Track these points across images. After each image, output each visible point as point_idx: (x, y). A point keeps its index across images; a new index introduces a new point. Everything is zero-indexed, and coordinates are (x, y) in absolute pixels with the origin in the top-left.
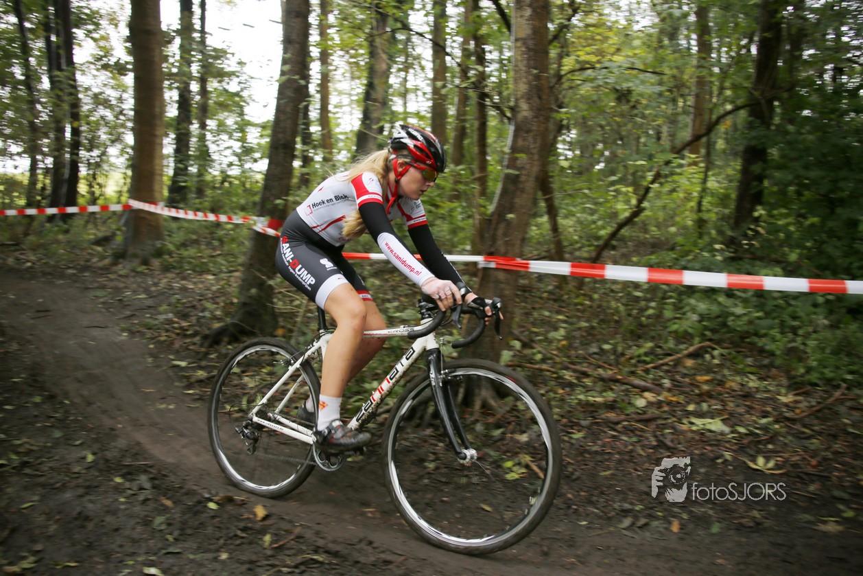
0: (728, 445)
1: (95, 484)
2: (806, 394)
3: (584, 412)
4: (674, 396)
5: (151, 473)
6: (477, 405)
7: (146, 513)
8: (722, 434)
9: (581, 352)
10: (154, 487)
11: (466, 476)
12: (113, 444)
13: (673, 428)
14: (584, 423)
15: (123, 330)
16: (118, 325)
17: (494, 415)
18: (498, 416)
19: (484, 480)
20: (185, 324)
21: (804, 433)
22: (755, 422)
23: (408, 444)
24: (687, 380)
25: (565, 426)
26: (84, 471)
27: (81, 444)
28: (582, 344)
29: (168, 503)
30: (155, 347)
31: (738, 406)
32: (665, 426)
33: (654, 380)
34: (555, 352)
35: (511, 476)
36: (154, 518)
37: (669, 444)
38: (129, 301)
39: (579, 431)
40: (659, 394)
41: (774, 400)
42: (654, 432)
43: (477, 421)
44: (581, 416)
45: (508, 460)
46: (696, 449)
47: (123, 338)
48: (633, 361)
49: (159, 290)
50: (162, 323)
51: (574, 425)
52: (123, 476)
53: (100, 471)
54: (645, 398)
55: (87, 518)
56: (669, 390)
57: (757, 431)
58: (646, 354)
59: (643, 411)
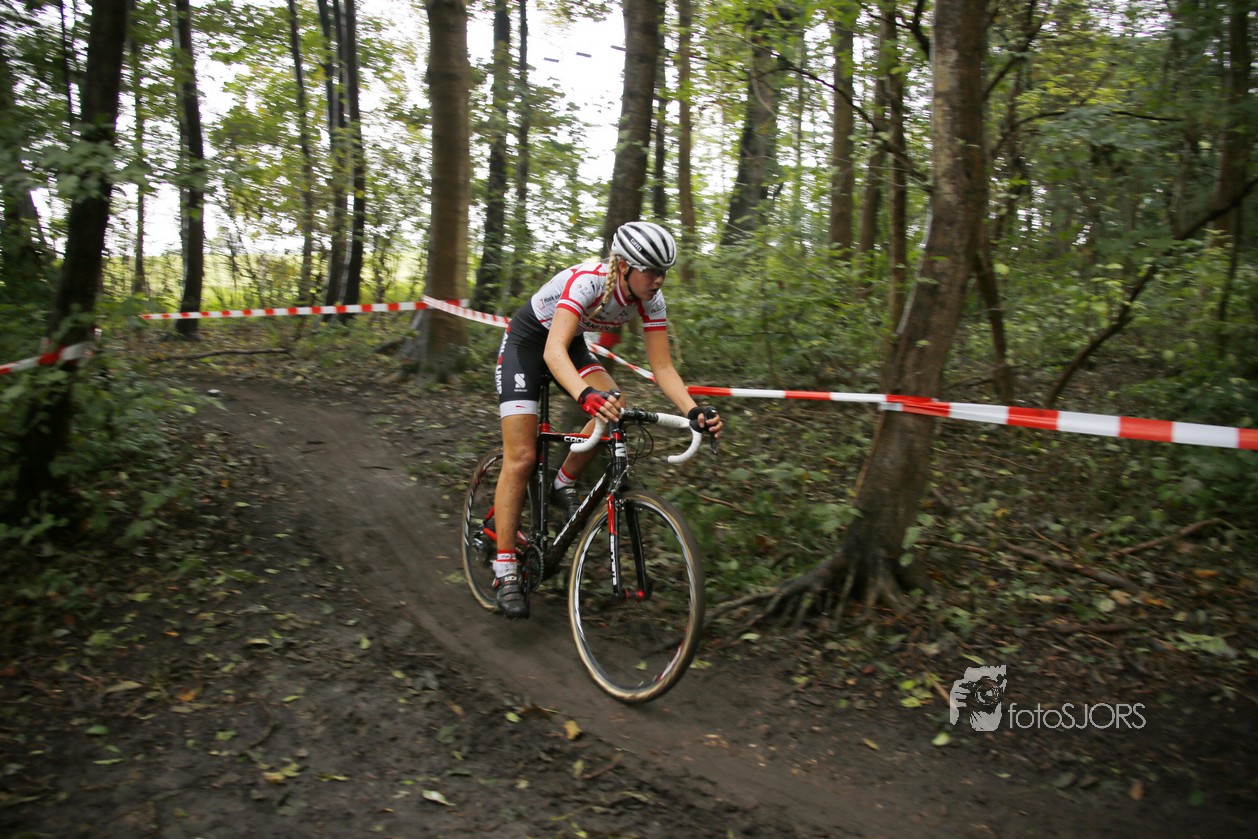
0: (1230, 676)
1: (371, 678)
3: (1021, 615)
4: (1157, 597)
5: (439, 668)
6: (871, 599)
7: (429, 720)
8: (1224, 659)
9: (1027, 525)
10: (441, 688)
11: (848, 698)
12: (394, 626)
13: (1150, 645)
14: (1019, 631)
15: (413, 473)
16: (406, 465)
17: (893, 615)
18: (899, 617)
19: (872, 705)
23: (772, 649)
24: (1181, 574)
25: (992, 634)
26: (357, 660)
27: (355, 625)
28: (1032, 512)
29: (457, 709)
30: (451, 498)
31: (1253, 617)
32: (1138, 643)
33: (1130, 571)
34: (991, 524)
35: (910, 702)
36: (439, 727)
37: (1142, 669)
38: (421, 432)
39: (1011, 643)
40: (1134, 594)
42: (1121, 650)
43: (868, 622)
44: (1016, 621)
45: (909, 679)
46: (1182, 679)
47: (412, 484)
48: (1103, 542)
49: (458, 418)
50: (460, 465)
51: (1005, 633)
52: (404, 670)
53: (377, 661)
54: (1113, 599)
55: (359, 722)
56: (1151, 588)
58: (1123, 533)
59: (1109, 617)
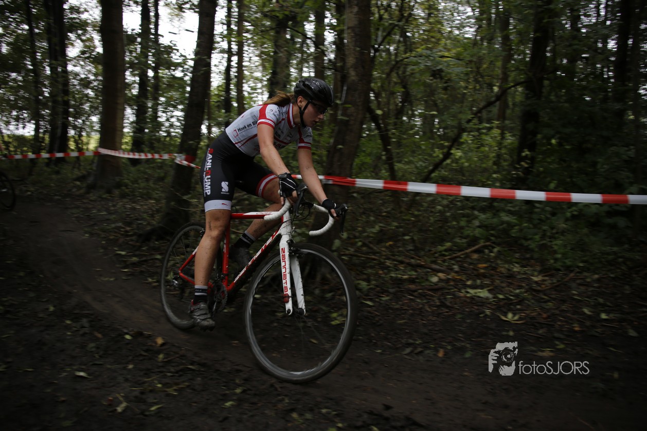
0: (489, 306)
1: (53, 324)
2: (551, 276)
3: (393, 284)
4: (459, 275)
5: (91, 318)
6: (318, 278)
7: (83, 341)
8: (487, 298)
10: (91, 326)
12: (69, 301)
13: (453, 295)
14: (391, 290)
15: (86, 233)
17: (329, 284)
19: (316, 324)
20: (128, 229)
21: (543, 299)
22: (511, 292)
24: (471, 267)
25: (378, 292)
26: (46, 317)
27: (46, 301)
28: (404, 244)
29: (100, 336)
30: (106, 243)
31: (502, 282)
32: (448, 294)
33: (447, 266)
34: (383, 249)
35: (333, 323)
36: (88, 344)
37: (449, 304)
38: (94, 216)
39: (387, 296)
40: (448, 275)
41: (529, 279)
42: (439, 297)
43: (316, 288)
44: (390, 286)
45: (335, 313)
46: (467, 308)
47: (85, 237)
48: (437, 255)
49: (115, 210)
50: (113, 228)
51: (384, 292)
52: (71, 320)
53: (57, 316)
55: (44, 344)
56: (456, 272)
57: (512, 297)
58: (446, 250)
59: (436, 284)
